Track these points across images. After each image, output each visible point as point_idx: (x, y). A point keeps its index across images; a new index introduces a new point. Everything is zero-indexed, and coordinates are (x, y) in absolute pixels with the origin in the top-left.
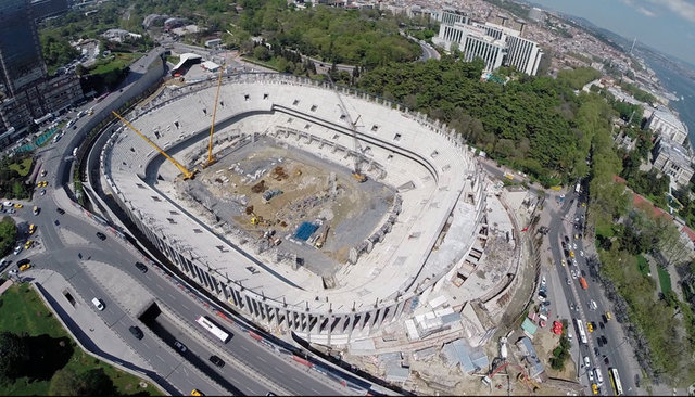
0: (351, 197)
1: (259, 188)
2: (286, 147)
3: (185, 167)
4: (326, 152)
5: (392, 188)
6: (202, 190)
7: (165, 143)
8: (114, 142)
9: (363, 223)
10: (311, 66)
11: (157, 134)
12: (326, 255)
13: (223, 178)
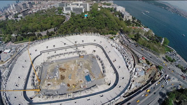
0: (85, 63)
1: (63, 78)
2: (55, 62)
3: (34, 89)
4: (67, 56)
5: (90, 54)
6: (48, 91)
7: (21, 86)
8: (8, 100)
9: (95, 66)
10: (40, 35)
11: (16, 85)
12: (98, 79)
13: (49, 83)
